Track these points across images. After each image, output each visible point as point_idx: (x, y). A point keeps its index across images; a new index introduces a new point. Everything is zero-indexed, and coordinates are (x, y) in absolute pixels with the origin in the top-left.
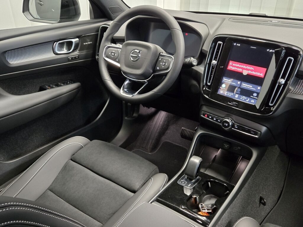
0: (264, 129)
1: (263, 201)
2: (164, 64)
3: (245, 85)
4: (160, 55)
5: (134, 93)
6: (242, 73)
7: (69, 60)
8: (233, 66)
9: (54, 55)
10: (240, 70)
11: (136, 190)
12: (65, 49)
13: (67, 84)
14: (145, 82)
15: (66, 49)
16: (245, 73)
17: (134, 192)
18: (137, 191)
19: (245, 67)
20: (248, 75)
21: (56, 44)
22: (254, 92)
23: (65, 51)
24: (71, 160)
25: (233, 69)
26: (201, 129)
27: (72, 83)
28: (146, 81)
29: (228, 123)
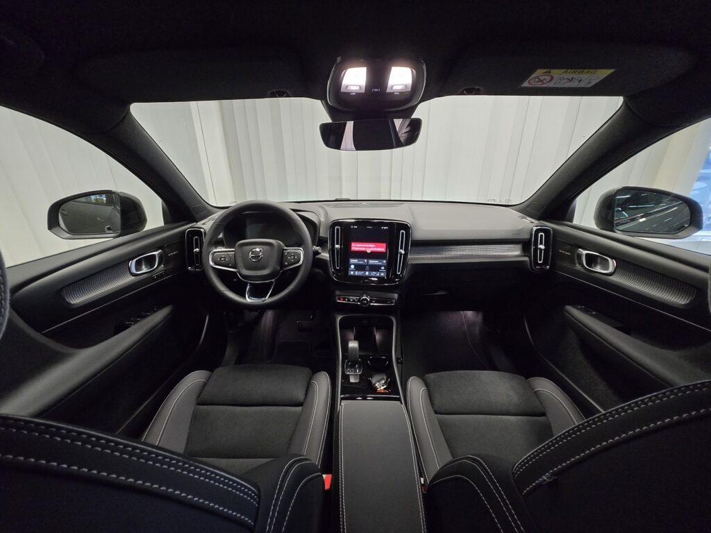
0: (396, 296)
1: (400, 361)
2: (292, 257)
3: (372, 262)
4: (284, 250)
5: (265, 297)
6: (366, 252)
7: (154, 280)
8: (356, 247)
9: (133, 278)
10: (363, 249)
11: (302, 401)
12: (144, 267)
13: (155, 312)
14: (272, 282)
15: (146, 267)
16: (369, 251)
17: (301, 404)
18: (304, 402)
19: (367, 246)
20: (372, 252)
21: (133, 264)
22: (381, 266)
23: (144, 269)
24: (198, 404)
25: (357, 249)
26: (339, 314)
27: (161, 308)
28: (273, 280)
29: (366, 299)
